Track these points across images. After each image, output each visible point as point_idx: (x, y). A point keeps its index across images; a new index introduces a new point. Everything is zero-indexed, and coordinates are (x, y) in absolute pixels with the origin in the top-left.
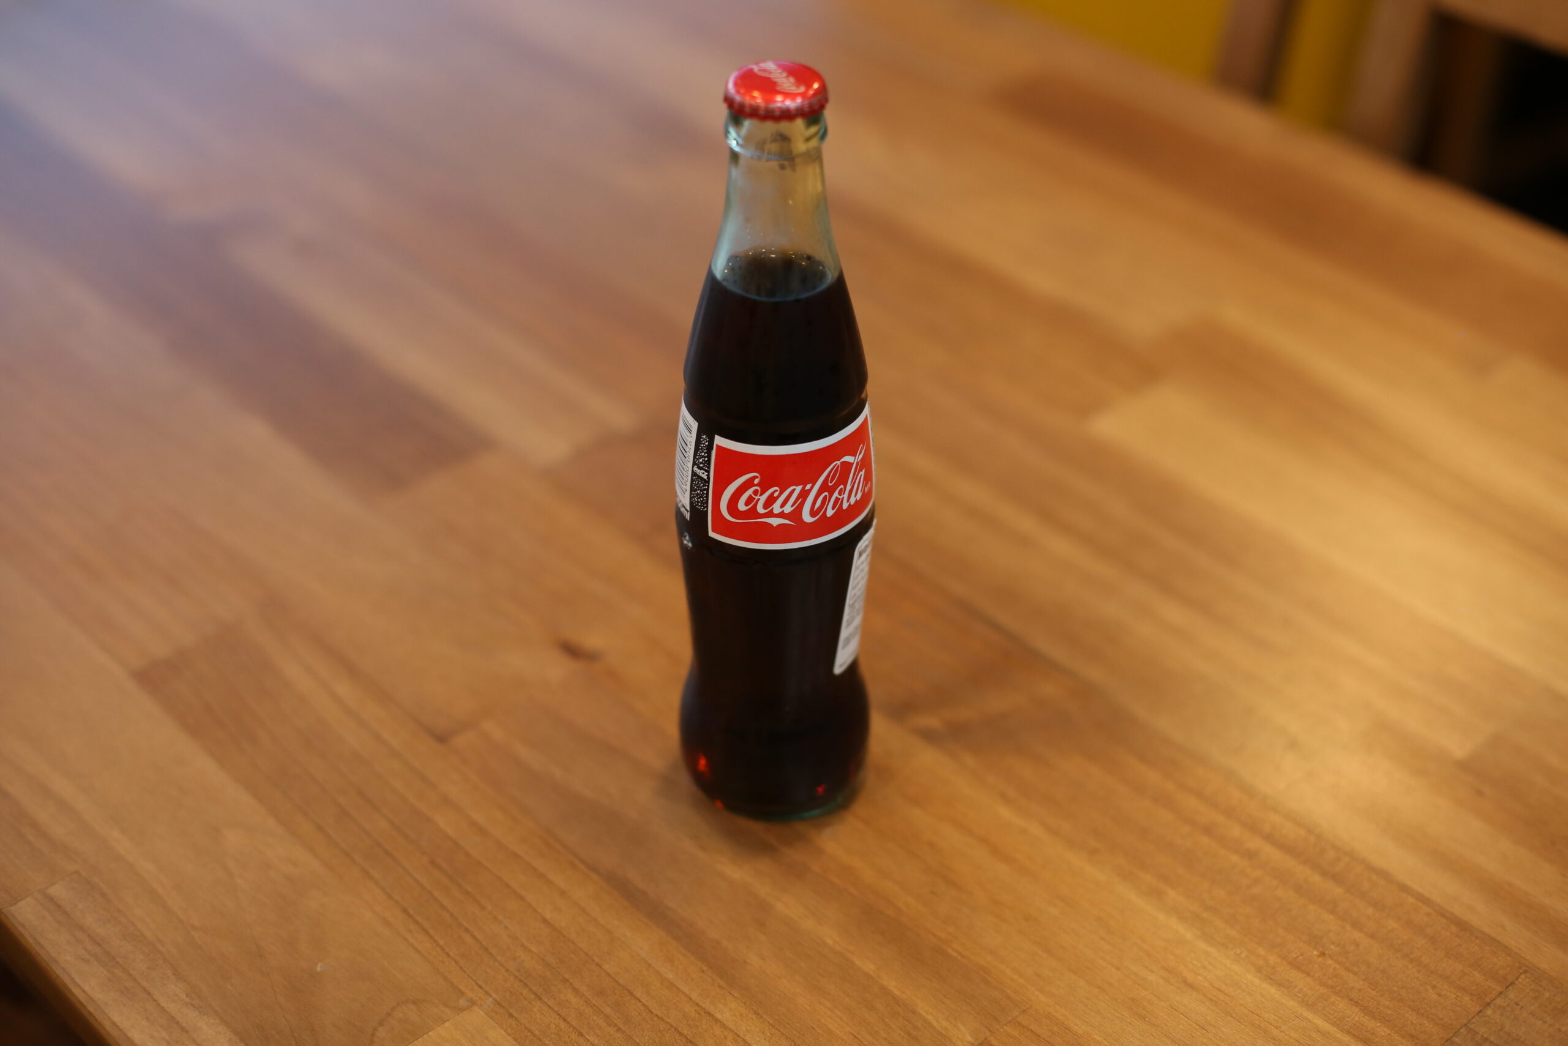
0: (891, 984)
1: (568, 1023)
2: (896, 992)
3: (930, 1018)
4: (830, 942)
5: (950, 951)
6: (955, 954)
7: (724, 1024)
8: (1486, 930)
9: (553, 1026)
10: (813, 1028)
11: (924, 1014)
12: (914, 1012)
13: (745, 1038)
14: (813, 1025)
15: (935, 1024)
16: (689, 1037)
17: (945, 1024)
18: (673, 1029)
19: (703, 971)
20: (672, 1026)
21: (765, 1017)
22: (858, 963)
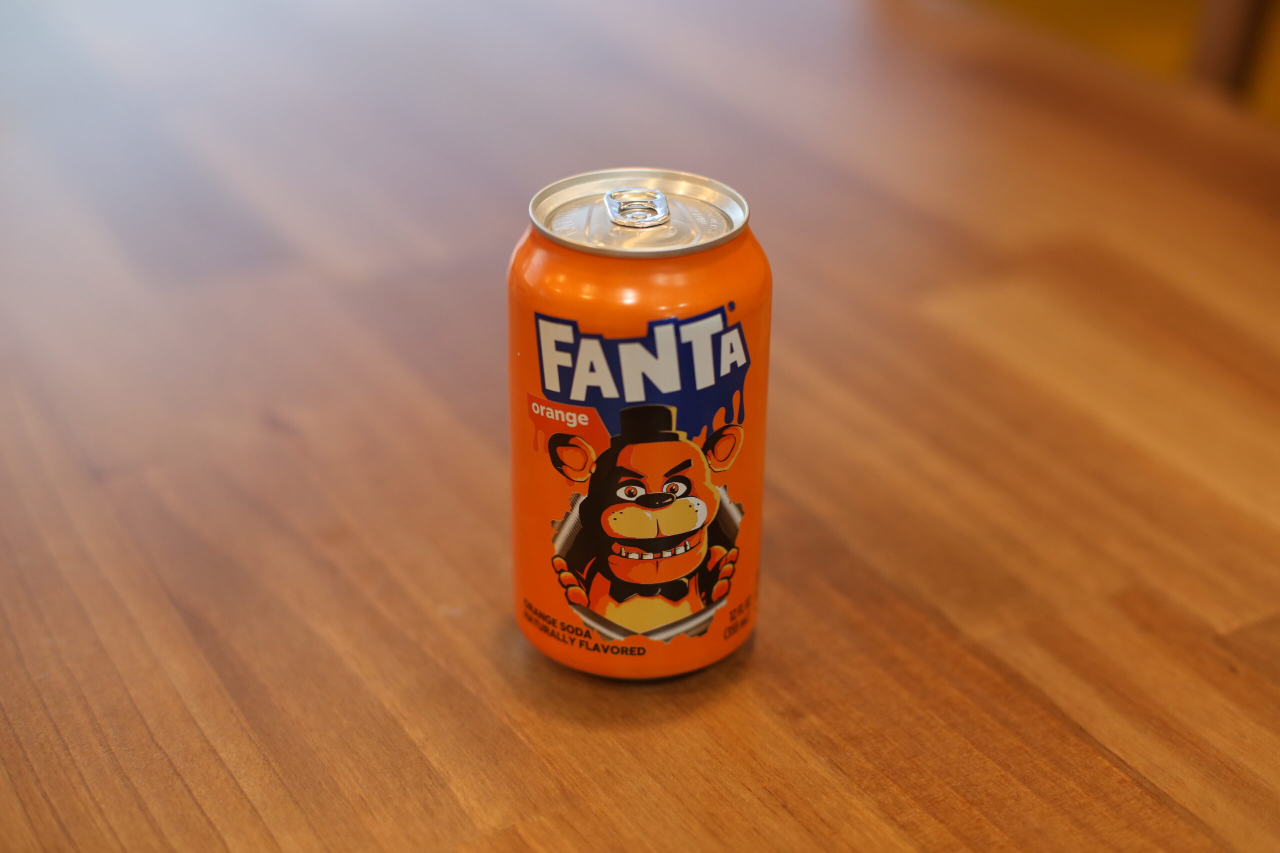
0: (434, 757)
1: (60, 735)
2: (435, 764)
3: (459, 795)
4: (387, 705)
5: (519, 734)
6: (523, 738)
7: (224, 764)
8: (1191, 807)
9: (42, 736)
10: (320, 783)
11: (454, 790)
12: (443, 786)
13: (238, 780)
14: (321, 781)
15: (462, 801)
16: (178, 769)
17: (474, 803)
18: (166, 760)
19: (232, 711)
20: (166, 756)
21: (273, 764)
22: (407, 730)
